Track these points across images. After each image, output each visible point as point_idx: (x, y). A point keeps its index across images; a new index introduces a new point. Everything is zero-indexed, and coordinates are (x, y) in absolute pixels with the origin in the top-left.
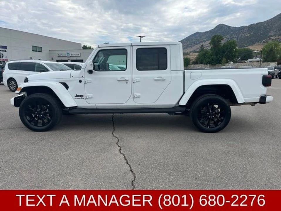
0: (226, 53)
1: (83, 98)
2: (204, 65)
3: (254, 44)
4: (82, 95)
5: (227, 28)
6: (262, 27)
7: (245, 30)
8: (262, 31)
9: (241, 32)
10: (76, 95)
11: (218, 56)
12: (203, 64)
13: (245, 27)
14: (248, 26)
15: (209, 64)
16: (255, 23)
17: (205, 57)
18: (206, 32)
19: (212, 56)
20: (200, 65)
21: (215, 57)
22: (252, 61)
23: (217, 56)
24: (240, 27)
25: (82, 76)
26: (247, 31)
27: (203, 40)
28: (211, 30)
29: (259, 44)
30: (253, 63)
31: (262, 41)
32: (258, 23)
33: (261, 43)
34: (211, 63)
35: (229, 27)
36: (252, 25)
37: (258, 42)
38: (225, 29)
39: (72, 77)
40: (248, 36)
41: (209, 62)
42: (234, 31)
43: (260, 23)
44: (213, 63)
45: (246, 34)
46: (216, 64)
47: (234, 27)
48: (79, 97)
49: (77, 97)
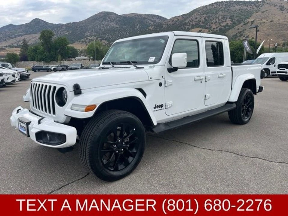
0: (59, 50)
1: (163, 108)
2: (37, 62)
3: (74, 42)
4: (162, 105)
5: (45, 24)
6: (79, 26)
7: (63, 28)
8: (79, 31)
9: (60, 29)
10: (156, 105)
11: (52, 53)
12: (35, 61)
13: (63, 25)
14: (66, 24)
15: (42, 61)
16: (72, 22)
17: (36, 54)
18: (21, 25)
19: (44, 52)
20: (32, 62)
21: (48, 53)
22: (80, 59)
23: (49, 52)
24: (57, 25)
25: (162, 77)
26: (65, 29)
27: (19, 34)
28: (26, 24)
29: (78, 43)
30: (81, 60)
31: (81, 41)
32: (74, 23)
33: (81, 42)
34: (44, 60)
35: (46, 23)
36: (69, 23)
37: (77, 41)
38: (43, 24)
39: (151, 78)
40: (67, 34)
41: (42, 59)
42: (52, 27)
43: (76, 22)
44: (47, 60)
45: (65, 32)
46: (50, 62)
47: (51, 24)
48: (159, 108)
49: (156, 109)
